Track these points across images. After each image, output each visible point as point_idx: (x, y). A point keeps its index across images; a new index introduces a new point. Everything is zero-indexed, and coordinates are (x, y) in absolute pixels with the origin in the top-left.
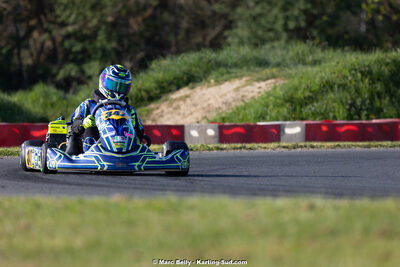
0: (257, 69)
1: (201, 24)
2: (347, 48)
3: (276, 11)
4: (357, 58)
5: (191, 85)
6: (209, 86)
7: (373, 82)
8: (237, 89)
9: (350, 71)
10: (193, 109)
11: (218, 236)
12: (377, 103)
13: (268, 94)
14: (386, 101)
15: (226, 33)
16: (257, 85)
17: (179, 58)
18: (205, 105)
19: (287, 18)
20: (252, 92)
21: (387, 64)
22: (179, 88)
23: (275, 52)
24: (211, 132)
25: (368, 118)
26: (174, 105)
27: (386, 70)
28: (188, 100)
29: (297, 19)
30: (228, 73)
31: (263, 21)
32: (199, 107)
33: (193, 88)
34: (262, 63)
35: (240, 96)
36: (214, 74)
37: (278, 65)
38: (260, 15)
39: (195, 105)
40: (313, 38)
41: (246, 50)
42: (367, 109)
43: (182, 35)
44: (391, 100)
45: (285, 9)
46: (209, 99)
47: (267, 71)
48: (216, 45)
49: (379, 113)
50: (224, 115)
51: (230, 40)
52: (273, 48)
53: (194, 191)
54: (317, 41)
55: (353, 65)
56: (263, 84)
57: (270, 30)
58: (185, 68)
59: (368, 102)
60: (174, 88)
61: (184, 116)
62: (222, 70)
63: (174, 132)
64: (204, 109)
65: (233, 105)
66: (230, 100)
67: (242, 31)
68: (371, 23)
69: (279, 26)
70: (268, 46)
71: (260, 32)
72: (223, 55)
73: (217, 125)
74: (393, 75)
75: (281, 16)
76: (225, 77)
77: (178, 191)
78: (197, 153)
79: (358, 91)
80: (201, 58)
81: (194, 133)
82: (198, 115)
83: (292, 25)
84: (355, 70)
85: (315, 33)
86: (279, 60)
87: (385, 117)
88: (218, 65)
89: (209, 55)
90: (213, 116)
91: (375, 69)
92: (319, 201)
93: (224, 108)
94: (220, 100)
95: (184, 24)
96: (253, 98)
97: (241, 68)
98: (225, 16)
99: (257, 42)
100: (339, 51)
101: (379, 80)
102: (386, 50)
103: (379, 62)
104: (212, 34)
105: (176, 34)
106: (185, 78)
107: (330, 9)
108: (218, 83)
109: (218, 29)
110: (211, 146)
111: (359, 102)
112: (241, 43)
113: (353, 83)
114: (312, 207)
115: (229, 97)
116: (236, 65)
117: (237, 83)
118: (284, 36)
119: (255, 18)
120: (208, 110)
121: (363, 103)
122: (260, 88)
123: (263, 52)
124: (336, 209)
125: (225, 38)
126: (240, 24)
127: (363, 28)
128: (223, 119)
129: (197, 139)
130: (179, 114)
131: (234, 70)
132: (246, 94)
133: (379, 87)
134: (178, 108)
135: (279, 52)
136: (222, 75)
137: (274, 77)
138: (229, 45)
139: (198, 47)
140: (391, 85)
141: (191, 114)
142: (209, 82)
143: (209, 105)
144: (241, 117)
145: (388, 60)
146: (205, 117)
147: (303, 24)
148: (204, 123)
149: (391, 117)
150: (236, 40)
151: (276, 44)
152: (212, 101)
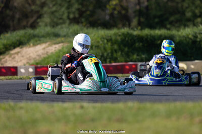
0: (54, 38)
1: (26, 16)
2: (99, 27)
3: (63, 9)
4: (104, 33)
5: (21, 46)
6: (30, 47)
7: (113, 44)
8: (44, 49)
9: (101, 39)
10: (22, 58)
11: (34, 122)
12: (115, 55)
13: (60, 51)
14: (119, 54)
15: (39, 20)
16: (54, 46)
17: (15, 33)
18: (28, 56)
19: (69, 13)
20: (52, 50)
21: (120, 35)
22: (15, 48)
23: (63, 29)
24: (31, 70)
25: (110, 62)
26: (12, 56)
27: (119, 39)
28: (19, 54)
29: (74, 13)
30: (39, 40)
31: (57, 14)
32: (25, 57)
33: (22, 48)
34: (57, 35)
35: (45, 52)
36: (32, 41)
37: (65, 36)
38: (56, 11)
39: (23, 56)
40: (82, 23)
41: (48, 29)
42: (110, 58)
43: (16, 21)
44: (121, 54)
45: (68, 8)
46: (30, 54)
47: (59, 39)
48: (33, 26)
49: (116, 60)
50: (37, 61)
51: (40, 24)
52: (62, 28)
53: (22, 99)
54: (84, 24)
55: (102, 36)
56: (57, 46)
57: (60, 19)
58: (18, 38)
59: (110, 54)
60: (12, 48)
61: (17, 62)
62: (36, 39)
63: (12, 70)
64: (27, 58)
65: (42, 56)
66: (41, 54)
67: (47, 19)
68: (112, 15)
69: (65, 16)
70: (59, 27)
71: (55, 20)
72: (37, 31)
73: (34, 66)
74: (123, 41)
75: (66, 12)
76: (38, 42)
77: (14, 99)
78: (24, 80)
79: (105, 49)
80: (26, 33)
81: (23, 71)
82: (25, 61)
83: (71, 16)
84: (104, 38)
85: (83, 20)
86: (65, 34)
87: (119, 62)
88: (34, 36)
89: (30, 31)
90: (32, 62)
91: (113, 38)
92: (85, 104)
93: (38, 58)
94: (36, 54)
95: (17, 16)
96: (52, 53)
97: (46, 38)
98: (38, 12)
99: (54, 25)
100: (95, 29)
101: (115, 43)
102: (119, 29)
103: (115, 34)
104: (31, 20)
105: (13, 21)
106: (18, 43)
107: (91, 8)
108: (34, 45)
109: (34, 18)
110: (31, 77)
111: (105, 54)
112: (46, 25)
113: (103, 45)
114: (82, 107)
115: (40, 52)
116: (43, 36)
117: (44, 46)
118: (68, 22)
119: (53, 13)
120: (29, 59)
121: (108, 55)
122: (56, 48)
123: (57, 30)
124: (94, 108)
125: (38, 23)
126: (45, 16)
127: (107, 17)
128: (37, 64)
129: (24, 73)
130: (15, 61)
131: (42, 39)
132: (48, 51)
133: (116, 47)
134: (14, 58)
135: (65, 30)
136: (36, 41)
137: (62, 42)
138: (40, 26)
139: (24, 27)
140: (122, 46)
141: (21, 61)
142: (30, 45)
143: (30, 56)
144: (46, 62)
145: (120, 34)
146: (28, 63)
147: (77, 16)
148: (27, 65)
149: (122, 62)
150: (44, 24)
151: (64, 26)
152: (31, 55)
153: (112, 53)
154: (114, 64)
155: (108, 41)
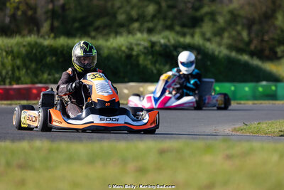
153: (13, 70)
154: (15, 86)
155: (7, 53)
